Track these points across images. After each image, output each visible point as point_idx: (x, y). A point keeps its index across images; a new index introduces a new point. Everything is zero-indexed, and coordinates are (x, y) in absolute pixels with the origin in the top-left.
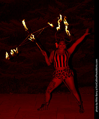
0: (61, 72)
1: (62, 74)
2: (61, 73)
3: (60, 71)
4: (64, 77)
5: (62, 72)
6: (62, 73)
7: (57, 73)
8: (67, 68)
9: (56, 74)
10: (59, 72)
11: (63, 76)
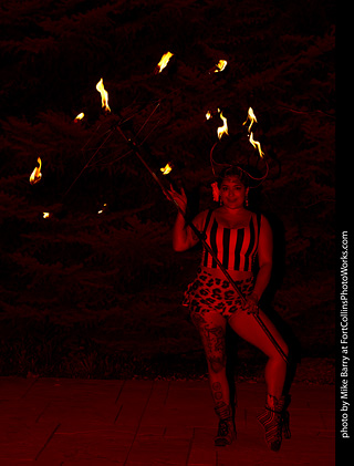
0: (223, 286)
1: (222, 295)
2: (224, 290)
3: (221, 284)
4: (228, 308)
5: (228, 289)
6: (226, 293)
7: (205, 287)
8: (247, 281)
9: (200, 288)
10: (215, 286)
11: (226, 305)
